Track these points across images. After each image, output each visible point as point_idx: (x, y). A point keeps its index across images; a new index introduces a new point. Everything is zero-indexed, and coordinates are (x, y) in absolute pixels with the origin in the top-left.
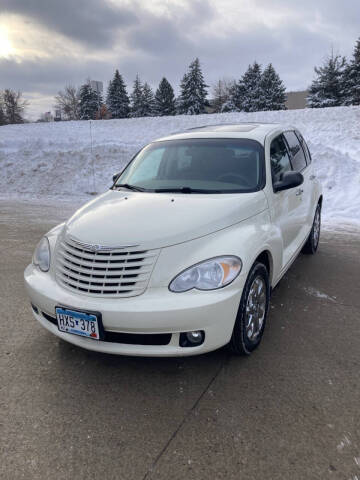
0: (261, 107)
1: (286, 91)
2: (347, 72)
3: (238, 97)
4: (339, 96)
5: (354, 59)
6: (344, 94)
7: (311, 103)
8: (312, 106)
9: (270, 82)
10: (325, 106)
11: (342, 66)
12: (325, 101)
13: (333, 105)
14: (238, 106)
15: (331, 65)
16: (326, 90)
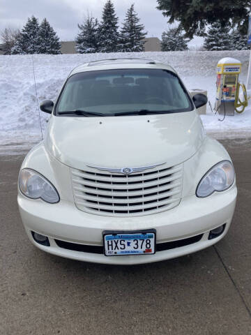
0: (43, 51)
1: (60, 41)
2: (100, 30)
3: (23, 43)
4: (97, 46)
5: (103, 20)
6: (100, 45)
7: (79, 50)
8: (81, 52)
9: (47, 33)
10: (88, 52)
11: (96, 25)
12: (89, 49)
13: (94, 52)
14: (25, 50)
15: (89, 24)
16: (88, 41)
